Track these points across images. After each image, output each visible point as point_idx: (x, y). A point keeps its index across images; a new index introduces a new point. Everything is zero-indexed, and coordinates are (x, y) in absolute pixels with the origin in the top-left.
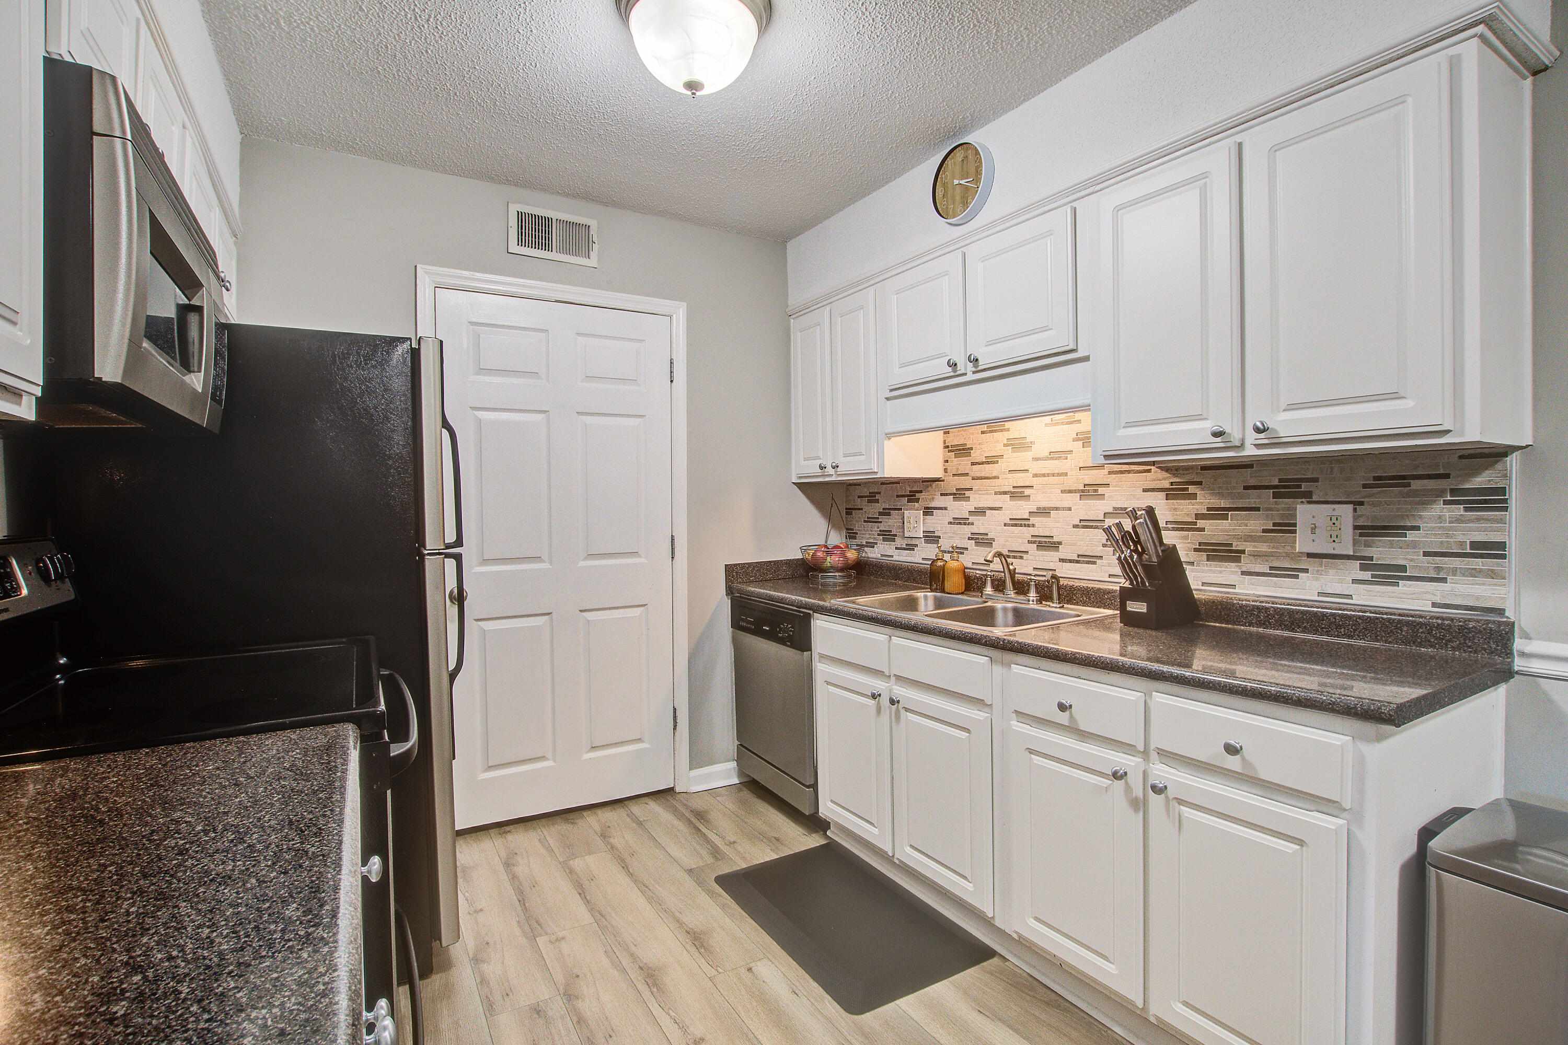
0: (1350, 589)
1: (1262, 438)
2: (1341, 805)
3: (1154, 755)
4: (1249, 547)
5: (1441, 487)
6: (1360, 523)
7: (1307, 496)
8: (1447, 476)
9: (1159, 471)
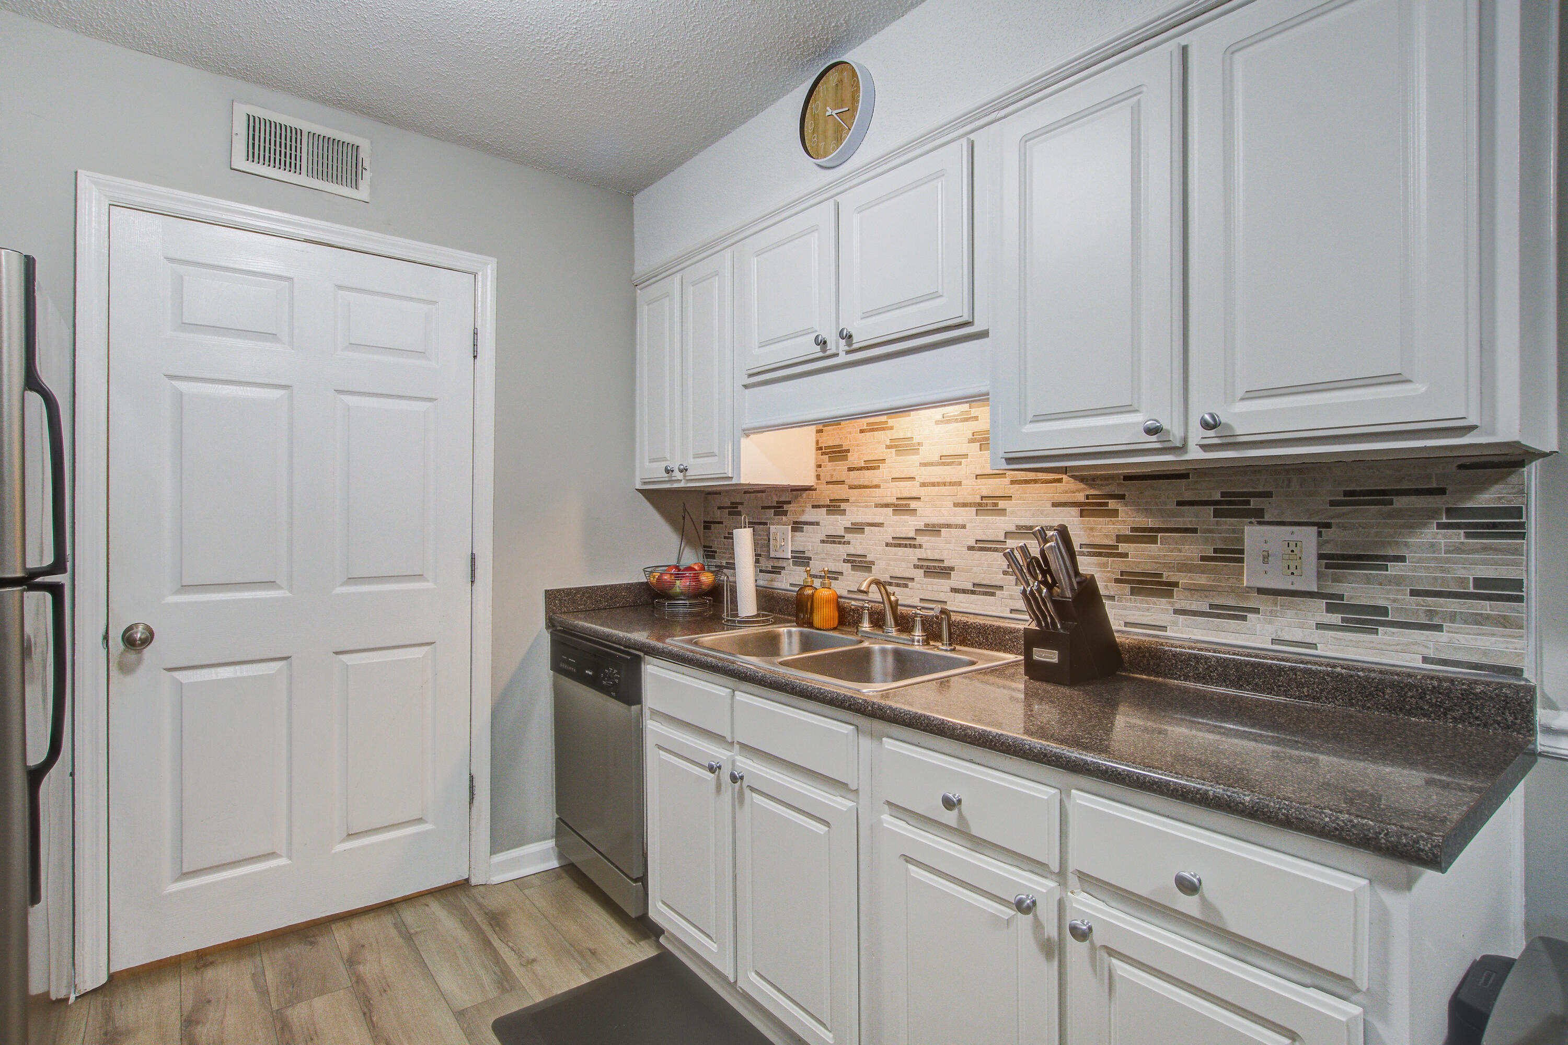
0: (1315, 636)
1: (1211, 437)
2: (1354, 985)
3: (1073, 880)
4: (1183, 579)
5: (1434, 506)
6: (1327, 550)
7: (1258, 516)
8: (1441, 491)
9: (1072, 480)
